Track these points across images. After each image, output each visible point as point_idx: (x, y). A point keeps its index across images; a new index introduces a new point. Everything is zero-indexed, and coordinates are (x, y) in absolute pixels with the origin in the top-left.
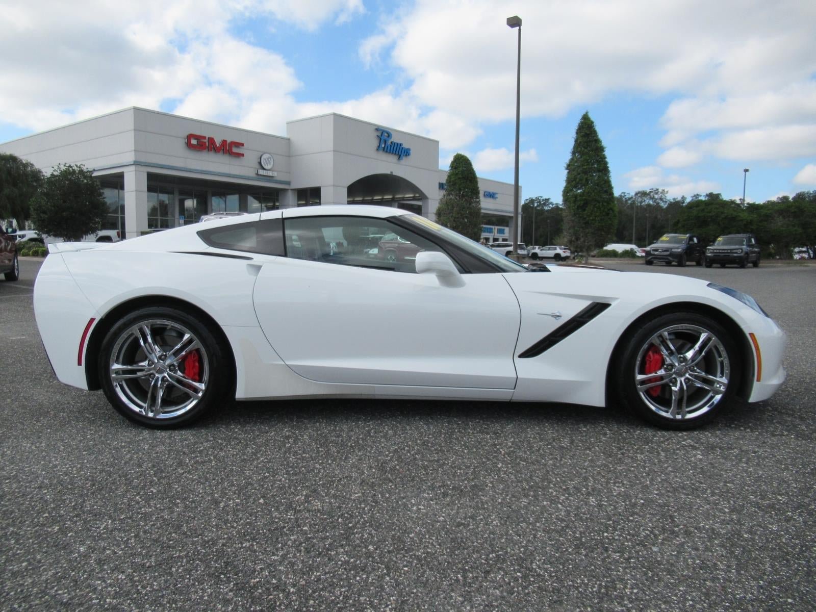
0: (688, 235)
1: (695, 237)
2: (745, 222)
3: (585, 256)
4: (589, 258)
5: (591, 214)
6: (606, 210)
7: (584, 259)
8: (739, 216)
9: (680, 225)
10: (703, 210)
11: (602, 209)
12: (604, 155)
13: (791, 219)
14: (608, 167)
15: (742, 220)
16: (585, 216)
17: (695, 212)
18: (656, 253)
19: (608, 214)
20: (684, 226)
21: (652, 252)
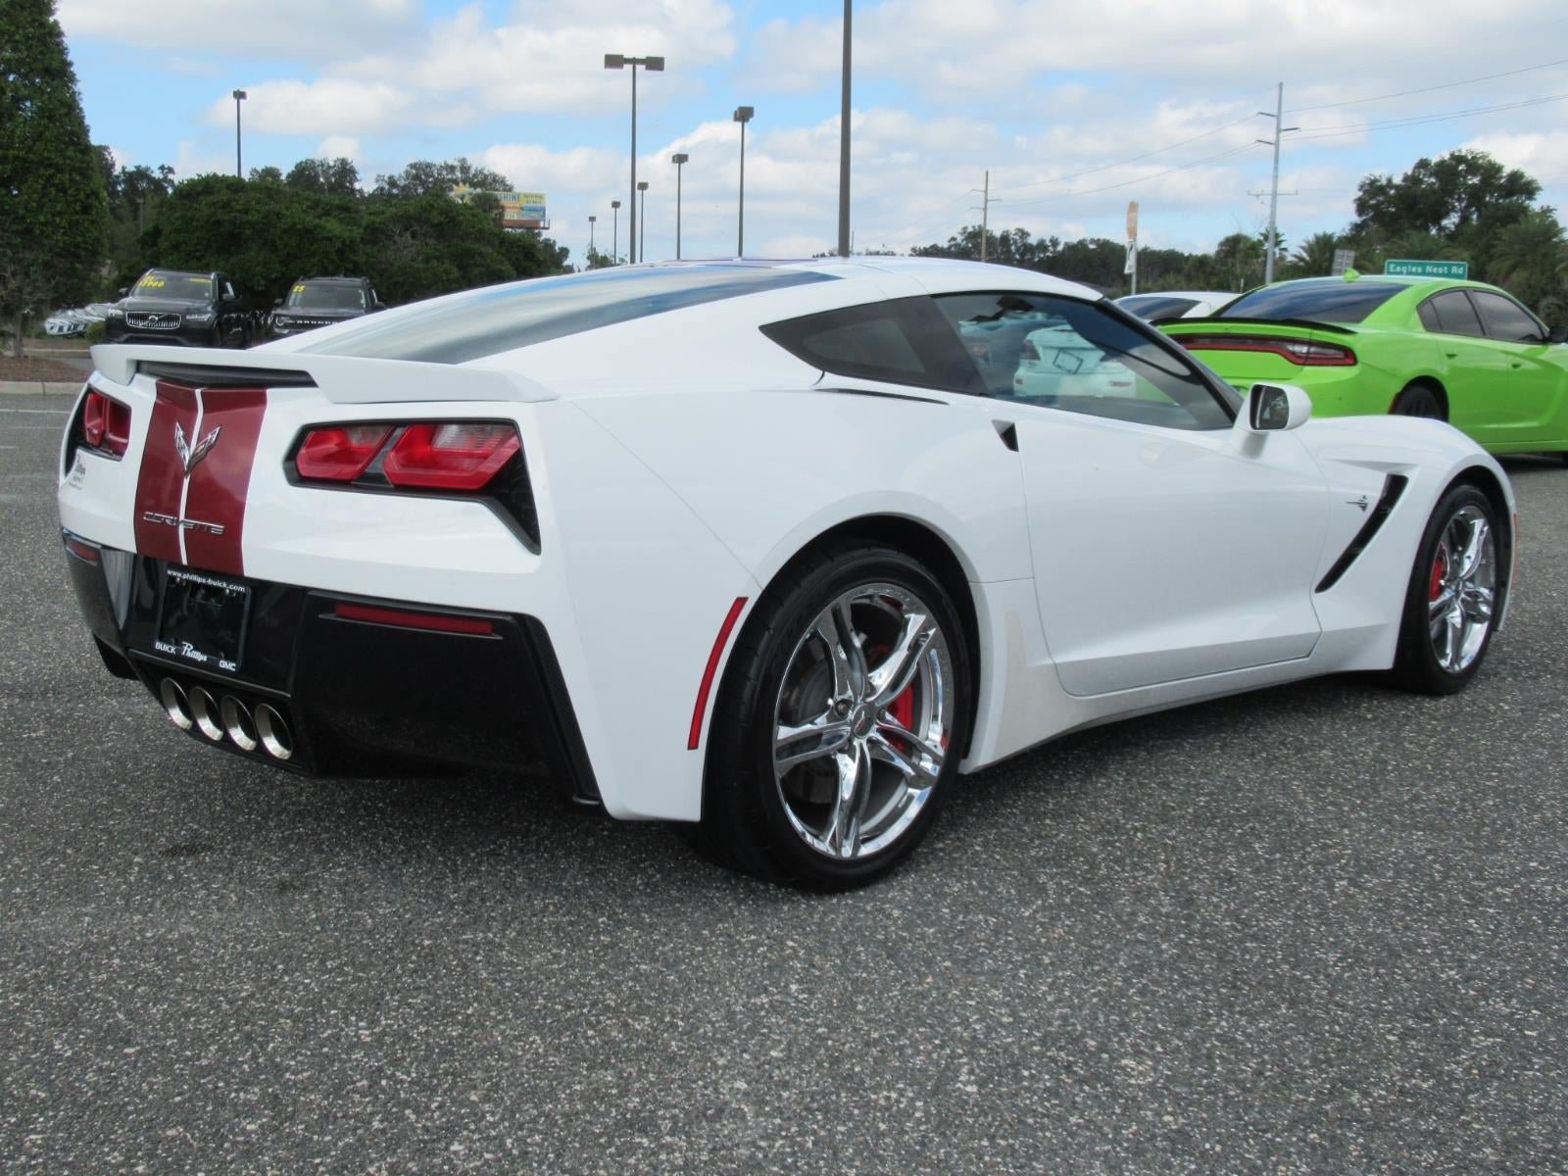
0: (212, 276)
1: (227, 280)
2: (338, 245)
3: (14, 336)
4: (25, 341)
5: (41, 206)
6: (82, 195)
7: (11, 343)
8: (323, 228)
9: (163, 244)
10: (226, 205)
11: (71, 191)
12: (56, 23)
13: (431, 242)
14: (70, 64)
15: (329, 239)
16: (21, 212)
17: (203, 208)
18: (141, 325)
19: (86, 210)
20: (176, 247)
21: (130, 323)
